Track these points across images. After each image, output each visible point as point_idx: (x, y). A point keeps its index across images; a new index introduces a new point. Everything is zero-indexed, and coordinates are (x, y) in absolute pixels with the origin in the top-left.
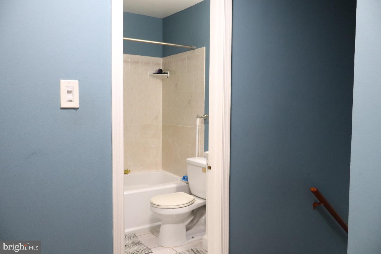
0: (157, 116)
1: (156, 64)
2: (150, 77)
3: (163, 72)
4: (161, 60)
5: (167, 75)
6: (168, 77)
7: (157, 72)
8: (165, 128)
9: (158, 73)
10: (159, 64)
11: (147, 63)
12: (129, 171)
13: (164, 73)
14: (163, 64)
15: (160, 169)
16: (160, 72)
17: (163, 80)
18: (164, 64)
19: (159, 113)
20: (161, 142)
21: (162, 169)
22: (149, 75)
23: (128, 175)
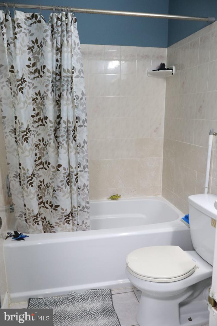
0: (157, 128)
1: (158, 58)
2: (149, 75)
3: (166, 67)
4: (164, 51)
5: (172, 70)
6: (172, 74)
7: (158, 68)
8: (167, 143)
9: (158, 70)
10: (162, 57)
11: (146, 57)
12: (119, 196)
13: (168, 69)
14: (167, 56)
15: (160, 195)
16: (162, 67)
17: (167, 79)
18: (169, 57)
19: (160, 124)
20: (162, 161)
21: (162, 195)
22: (148, 73)
23: (118, 201)
